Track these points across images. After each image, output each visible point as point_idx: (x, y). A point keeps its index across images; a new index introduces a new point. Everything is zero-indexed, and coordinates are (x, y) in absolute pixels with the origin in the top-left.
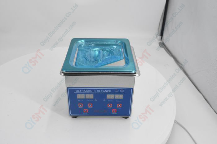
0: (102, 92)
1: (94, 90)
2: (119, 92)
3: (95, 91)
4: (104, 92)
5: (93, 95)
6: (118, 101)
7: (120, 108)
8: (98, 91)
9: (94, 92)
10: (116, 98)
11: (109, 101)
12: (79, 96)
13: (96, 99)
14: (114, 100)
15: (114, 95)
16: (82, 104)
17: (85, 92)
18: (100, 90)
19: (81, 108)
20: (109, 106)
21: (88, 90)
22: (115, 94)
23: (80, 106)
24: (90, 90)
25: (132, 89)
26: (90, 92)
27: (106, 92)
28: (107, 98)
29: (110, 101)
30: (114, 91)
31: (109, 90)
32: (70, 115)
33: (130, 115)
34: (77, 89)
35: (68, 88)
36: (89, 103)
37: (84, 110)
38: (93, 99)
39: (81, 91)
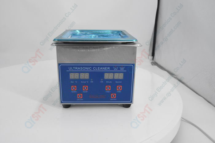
0: (99, 70)
1: (89, 66)
2: (119, 69)
3: (90, 68)
4: (101, 70)
5: (88, 74)
6: (117, 82)
7: (120, 92)
8: (94, 68)
9: (89, 70)
10: (115, 78)
11: (107, 82)
12: (72, 76)
13: (91, 80)
14: (114, 80)
15: (112, 74)
16: (76, 87)
17: (79, 70)
18: (97, 67)
19: (74, 92)
20: (107, 89)
21: (83, 66)
22: (114, 73)
23: (74, 89)
24: (85, 66)
25: (134, 65)
26: (85, 70)
27: (104, 70)
28: (105, 78)
29: (109, 82)
30: (112, 68)
31: (107, 66)
32: (61, 102)
33: (131, 102)
34: (70, 66)
35: (59, 64)
36: (84, 84)
37: (78, 94)
38: (89, 80)
39: (75, 68)
